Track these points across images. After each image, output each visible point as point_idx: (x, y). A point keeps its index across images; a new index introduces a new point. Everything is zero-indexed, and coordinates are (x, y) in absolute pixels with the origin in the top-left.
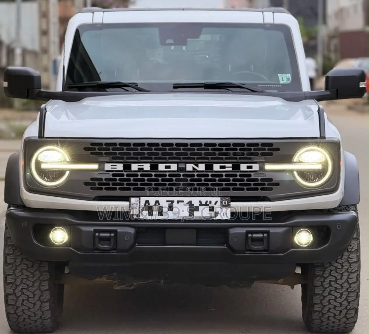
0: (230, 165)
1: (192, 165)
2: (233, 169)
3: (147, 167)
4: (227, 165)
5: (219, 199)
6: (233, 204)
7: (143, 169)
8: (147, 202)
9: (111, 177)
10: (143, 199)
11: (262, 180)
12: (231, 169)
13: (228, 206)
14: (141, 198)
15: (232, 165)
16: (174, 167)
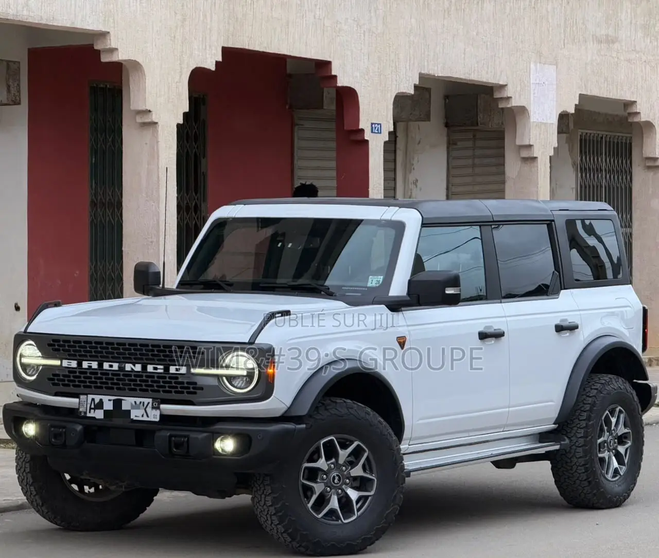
0: (162, 367)
1: (131, 365)
2: (164, 371)
3: (95, 365)
4: (159, 367)
5: (150, 400)
6: (162, 406)
7: (91, 367)
8: (93, 400)
9: (67, 373)
10: (90, 397)
11: (188, 383)
12: (162, 371)
13: (158, 408)
14: (89, 395)
15: (164, 367)
16: (116, 366)
